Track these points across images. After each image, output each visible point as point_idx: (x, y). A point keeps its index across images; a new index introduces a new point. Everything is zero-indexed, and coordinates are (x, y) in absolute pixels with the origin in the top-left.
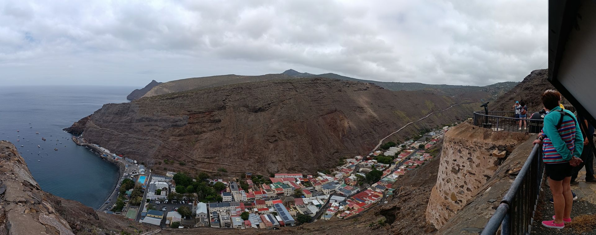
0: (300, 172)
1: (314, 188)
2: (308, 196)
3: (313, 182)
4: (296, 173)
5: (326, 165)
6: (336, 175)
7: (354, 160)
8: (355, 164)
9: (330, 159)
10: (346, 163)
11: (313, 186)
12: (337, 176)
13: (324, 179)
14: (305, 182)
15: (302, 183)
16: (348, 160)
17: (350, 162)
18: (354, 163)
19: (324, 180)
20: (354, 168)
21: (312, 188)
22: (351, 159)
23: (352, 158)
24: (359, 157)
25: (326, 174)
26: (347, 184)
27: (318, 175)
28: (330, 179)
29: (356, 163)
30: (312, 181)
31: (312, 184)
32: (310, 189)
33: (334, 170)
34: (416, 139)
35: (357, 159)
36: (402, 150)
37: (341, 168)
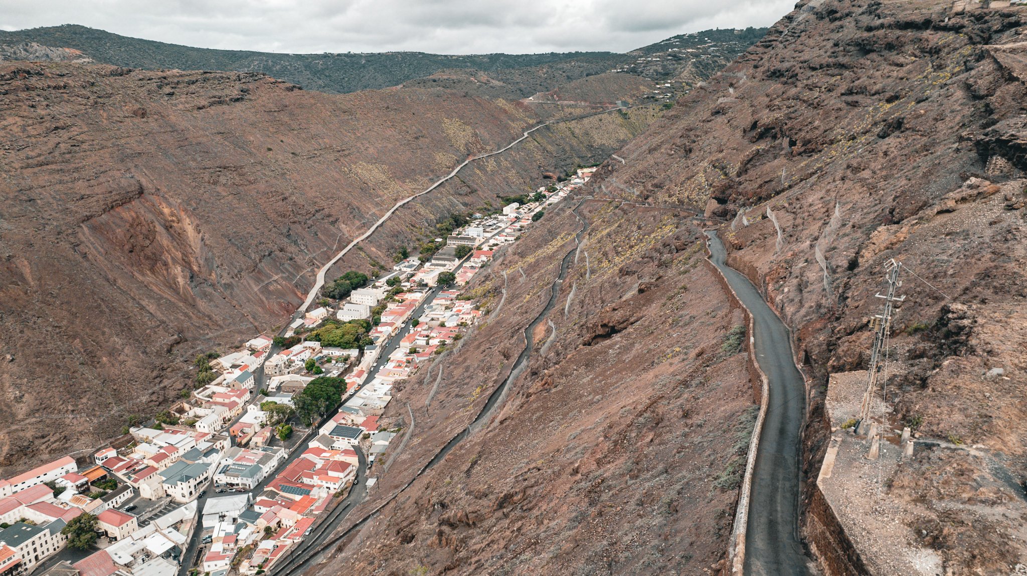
0: (56, 453)
1: (136, 491)
2: (125, 532)
3: (124, 471)
4: (44, 462)
5: (154, 398)
6: (197, 424)
7: (243, 357)
8: (252, 369)
9: (163, 369)
10: (218, 374)
11: (128, 488)
12: (202, 426)
13: (161, 447)
14: (93, 483)
15: (84, 490)
16: (225, 361)
17: (234, 366)
18: (246, 366)
19: (162, 451)
20: (250, 383)
21: (128, 495)
22: (236, 355)
23: (238, 348)
24: (260, 343)
25: (163, 425)
26: (239, 445)
27: (133, 438)
28: (183, 441)
29: (254, 363)
30: (118, 470)
31: (125, 479)
32: (123, 499)
33: (186, 406)
34: (429, 253)
35: (253, 352)
36: (390, 297)
37: (208, 392)
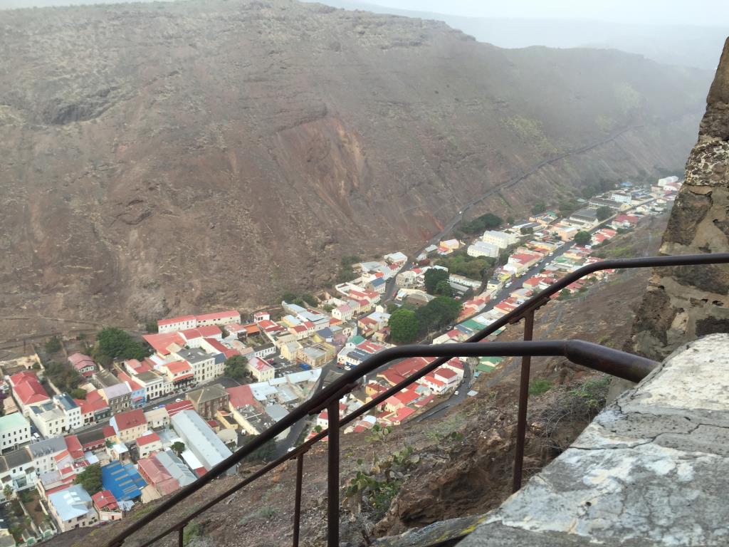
0: (231, 304)
1: (278, 351)
2: (264, 377)
3: (272, 332)
4: (219, 310)
5: (305, 282)
6: (333, 311)
7: (382, 267)
8: (386, 277)
9: (316, 261)
10: (358, 276)
11: (272, 345)
12: (336, 314)
13: (302, 322)
14: (250, 335)
15: (242, 338)
16: (365, 267)
17: (371, 272)
18: (382, 274)
19: (303, 324)
20: (381, 289)
21: (271, 351)
22: (376, 263)
23: (377, 258)
24: (396, 257)
25: (306, 304)
26: (364, 336)
27: (283, 309)
28: (322, 321)
29: (388, 274)
30: (269, 330)
31: (272, 338)
32: (268, 354)
33: (327, 295)
34: (567, 211)
35: (389, 263)
36: (521, 244)
37: (347, 288)
